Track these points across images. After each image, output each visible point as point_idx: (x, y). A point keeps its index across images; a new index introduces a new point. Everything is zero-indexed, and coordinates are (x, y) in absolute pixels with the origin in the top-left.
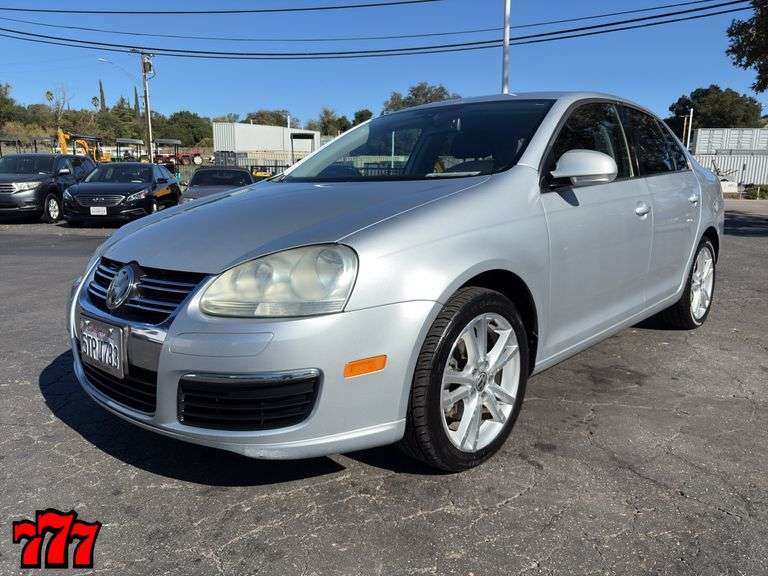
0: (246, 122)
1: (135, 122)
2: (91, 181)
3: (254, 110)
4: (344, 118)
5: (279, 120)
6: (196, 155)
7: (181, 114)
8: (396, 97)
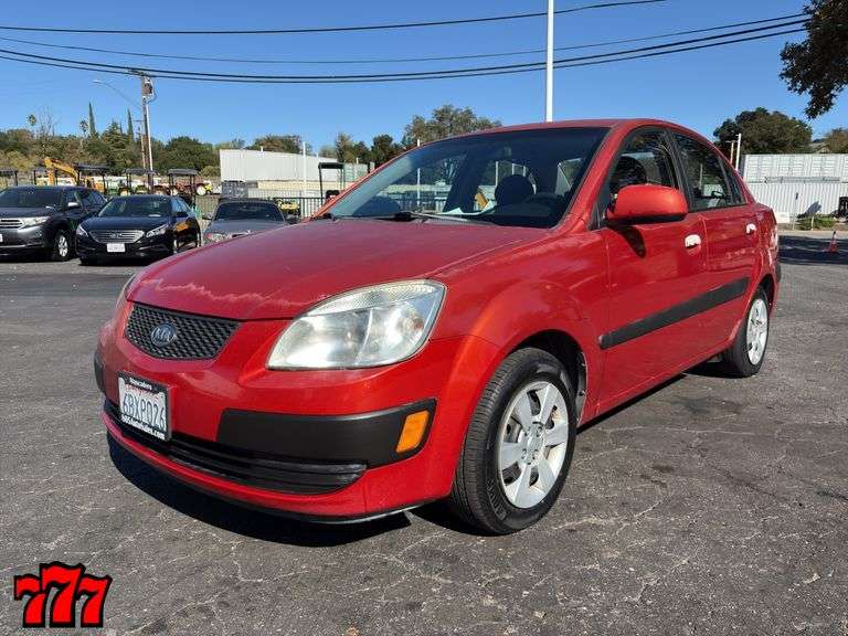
0: (254, 148)
1: (130, 149)
2: (105, 215)
3: (263, 135)
4: (362, 144)
5: (290, 146)
6: (198, 185)
7: (180, 139)
8: (418, 121)
